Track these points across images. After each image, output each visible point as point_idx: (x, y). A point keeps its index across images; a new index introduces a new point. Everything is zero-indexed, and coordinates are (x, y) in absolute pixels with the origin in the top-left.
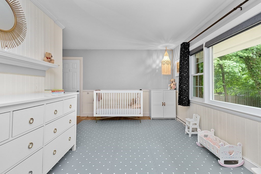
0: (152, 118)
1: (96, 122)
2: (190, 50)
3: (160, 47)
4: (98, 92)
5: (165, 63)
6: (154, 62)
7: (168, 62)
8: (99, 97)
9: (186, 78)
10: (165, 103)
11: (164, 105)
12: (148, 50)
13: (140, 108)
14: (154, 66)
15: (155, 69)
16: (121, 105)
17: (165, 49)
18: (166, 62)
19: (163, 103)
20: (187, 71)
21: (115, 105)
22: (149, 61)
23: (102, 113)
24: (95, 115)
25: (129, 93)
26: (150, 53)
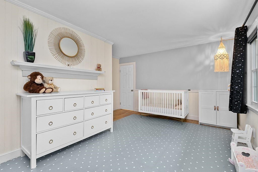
0: (200, 123)
1: (141, 117)
2: (248, 36)
3: (213, 38)
4: (144, 91)
5: (218, 58)
6: (207, 57)
7: (222, 56)
8: (145, 96)
9: (240, 76)
10: (218, 107)
11: (216, 110)
12: (199, 45)
13: (181, 109)
14: (207, 62)
15: (209, 66)
16: (164, 104)
17: (220, 39)
18: (219, 56)
19: (215, 106)
20: (242, 66)
21: (158, 104)
22: (200, 58)
23: (145, 110)
24: (140, 111)
25: (172, 93)
26: (201, 48)
